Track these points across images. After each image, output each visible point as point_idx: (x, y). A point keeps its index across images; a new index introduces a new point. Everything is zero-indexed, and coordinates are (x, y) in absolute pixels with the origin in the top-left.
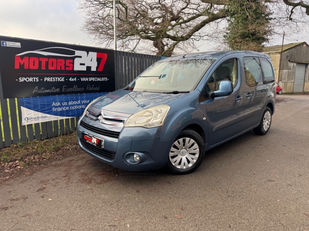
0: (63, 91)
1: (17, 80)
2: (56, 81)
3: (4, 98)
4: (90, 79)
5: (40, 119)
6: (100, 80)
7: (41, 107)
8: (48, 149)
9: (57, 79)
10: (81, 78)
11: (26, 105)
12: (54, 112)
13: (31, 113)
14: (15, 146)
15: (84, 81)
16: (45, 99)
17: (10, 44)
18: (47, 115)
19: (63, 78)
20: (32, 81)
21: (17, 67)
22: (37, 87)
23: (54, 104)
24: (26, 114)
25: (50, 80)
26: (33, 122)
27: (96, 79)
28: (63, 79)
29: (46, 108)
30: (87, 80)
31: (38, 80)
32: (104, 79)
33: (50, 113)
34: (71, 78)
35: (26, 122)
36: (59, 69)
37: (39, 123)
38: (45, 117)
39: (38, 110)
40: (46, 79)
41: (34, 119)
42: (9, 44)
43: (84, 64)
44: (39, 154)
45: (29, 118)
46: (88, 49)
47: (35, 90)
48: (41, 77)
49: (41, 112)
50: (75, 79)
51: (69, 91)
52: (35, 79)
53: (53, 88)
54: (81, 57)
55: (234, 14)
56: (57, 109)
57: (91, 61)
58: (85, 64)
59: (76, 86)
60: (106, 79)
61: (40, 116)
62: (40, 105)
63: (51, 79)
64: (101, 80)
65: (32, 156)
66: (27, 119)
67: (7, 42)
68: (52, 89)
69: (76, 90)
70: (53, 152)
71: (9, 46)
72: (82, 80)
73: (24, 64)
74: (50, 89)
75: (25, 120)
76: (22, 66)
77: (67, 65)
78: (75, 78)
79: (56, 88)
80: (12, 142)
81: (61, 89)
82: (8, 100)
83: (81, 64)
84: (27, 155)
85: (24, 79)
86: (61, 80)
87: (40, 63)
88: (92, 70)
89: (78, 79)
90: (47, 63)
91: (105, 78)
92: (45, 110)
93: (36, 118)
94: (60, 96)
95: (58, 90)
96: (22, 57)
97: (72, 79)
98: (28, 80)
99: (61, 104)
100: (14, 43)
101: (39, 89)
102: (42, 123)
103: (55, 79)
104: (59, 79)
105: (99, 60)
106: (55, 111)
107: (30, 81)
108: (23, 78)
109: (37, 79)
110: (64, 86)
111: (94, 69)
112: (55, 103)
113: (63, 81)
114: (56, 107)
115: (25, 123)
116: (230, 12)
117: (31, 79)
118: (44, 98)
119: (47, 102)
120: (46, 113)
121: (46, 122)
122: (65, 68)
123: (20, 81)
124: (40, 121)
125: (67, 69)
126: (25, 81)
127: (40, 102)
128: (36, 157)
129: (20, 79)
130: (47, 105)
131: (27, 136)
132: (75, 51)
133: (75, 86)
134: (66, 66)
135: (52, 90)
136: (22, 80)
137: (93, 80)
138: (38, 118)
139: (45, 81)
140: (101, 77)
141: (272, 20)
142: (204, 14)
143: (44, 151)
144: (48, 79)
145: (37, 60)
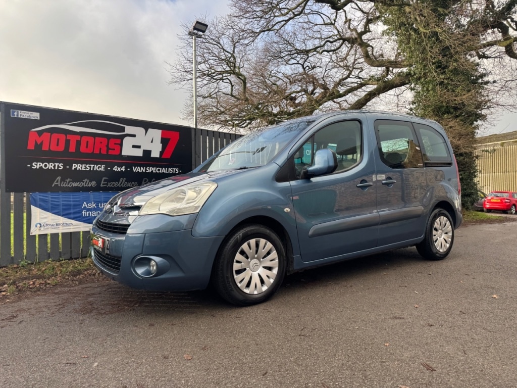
0: (102, 185)
1: (29, 166)
2: (92, 169)
3: (6, 191)
4: (149, 169)
5: (60, 226)
6: (166, 172)
7: (64, 207)
8: (61, 271)
9: (94, 167)
10: (133, 167)
11: (40, 204)
12: (85, 217)
13: (45, 216)
14: (15, 266)
15: (138, 171)
16: (71, 197)
17: (23, 114)
18: (72, 221)
19: (103, 166)
20: (53, 168)
21: (31, 146)
22: (59, 178)
23: (85, 205)
24: (39, 218)
25: (81, 168)
26: (49, 231)
27: (159, 170)
28: (102, 168)
29: (72, 211)
30: (144, 171)
31: (62, 167)
32: (173, 170)
33: (78, 219)
34: (116, 167)
35: (37, 231)
36: (97, 152)
37: (58, 234)
38: (68, 225)
39: (58, 212)
40: (75, 166)
41: (50, 227)
43: (139, 147)
44: (45, 278)
45: (42, 225)
46: (147, 125)
47: (56, 181)
48: (68, 163)
49: (63, 216)
50: (123, 169)
51: (112, 186)
52: (58, 165)
53: (85, 180)
54: (134, 136)
55: (419, 78)
56: (89, 214)
57: (152, 142)
58: (141, 147)
59: (125, 179)
60: (176, 171)
61: (61, 222)
62: (62, 206)
63: (83, 167)
64: (168, 171)
65: (32, 280)
66: (39, 225)
67: (19, 111)
68: (83, 182)
69: (123, 185)
70: (68, 276)
71: (22, 117)
72: (134, 171)
73: (42, 143)
74: (81, 181)
75: (36, 226)
76: (38, 146)
77: (110, 146)
78: (124, 167)
79: (91, 181)
80: (12, 260)
81: (99, 183)
82: (12, 194)
83: (134, 147)
84: (25, 279)
85: (40, 165)
86: (99, 169)
87: (68, 142)
88: (153, 155)
89: (129, 169)
90: (78, 143)
92: (70, 214)
93: (53, 225)
94: (97, 193)
95: (94, 183)
96: (40, 133)
97: (117, 169)
98: (46, 166)
99: (97, 205)
100: (30, 112)
101: (63, 180)
102: (63, 234)
103: (90, 167)
104: (96, 168)
105: (164, 141)
106: (87, 217)
107: (50, 168)
108: (38, 163)
109: (60, 166)
110: (103, 179)
111: (156, 154)
112: (87, 204)
113: (102, 170)
114: (88, 210)
115: (35, 231)
116: (412, 76)
117: (50, 166)
118: (70, 195)
119: (73, 201)
120: (70, 218)
121: (71, 233)
122: (107, 152)
123: (33, 167)
124: (60, 230)
125: (110, 152)
126: (41, 168)
127: (63, 201)
128: (38, 282)
129: (33, 164)
130: (74, 205)
131: (37, 253)
132: (125, 127)
133: (122, 179)
134: (108, 149)
135: (84, 184)
136: (36, 166)
137: (154, 172)
138: (58, 224)
139: (73, 169)
140: (168, 167)
141: (489, 84)
142: (370, 82)
143: (53, 275)
144: (79, 167)
145: (63, 137)
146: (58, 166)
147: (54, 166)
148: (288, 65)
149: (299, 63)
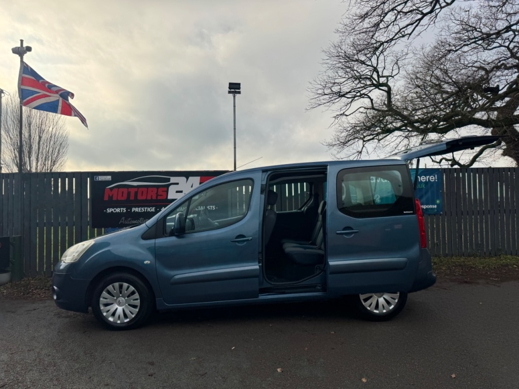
1: (105, 211)
3: (93, 228)
9: (147, 209)
20: (119, 212)
21: (106, 198)
22: (123, 218)
25: (138, 210)
30: (185, 210)
31: (126, 211)
34: (163, 208)
36: (149, 198)
40: (134, 209)
42: (101, 178)
43: (181, 192)
46: (187, 175)
47: (122, 220)
48: (129, 207)
53: (141, 219)
54: (178, 184)
57: (192, 187)
58: (183, 192)
60: (213, 208)
63: (140, 210)
67: (99, 177)
71: (101, 180)
73: (112, 195)
74: (138, 219)
77: (159, 194)
79: (145, 219)
82: (96, 229)
83: (177, 192)
85: (111, 210)
86: (151, 210)
87: (129, 193)
90: (136, 193)
91: (211, 207)
96: (111, 189)
98: (115, 210)
100: (105, 176)
101: (126, 219)
103: (144, 209)
104: (149, 209)
113: (153, 211)
117: (118, 210)
122: (157, 197)
123: (107, 212)
125: (159, 198)
126: (112, 212)
132: (170, 179)
134: (157, 195)
136: (109, 210)
139: (133, 211)
144: (136, 210)
145: (125, 191)
146: (123, 210)
147: (120, 210)
148: (487, 51)
149: (501, 46)
